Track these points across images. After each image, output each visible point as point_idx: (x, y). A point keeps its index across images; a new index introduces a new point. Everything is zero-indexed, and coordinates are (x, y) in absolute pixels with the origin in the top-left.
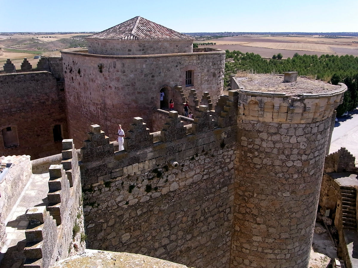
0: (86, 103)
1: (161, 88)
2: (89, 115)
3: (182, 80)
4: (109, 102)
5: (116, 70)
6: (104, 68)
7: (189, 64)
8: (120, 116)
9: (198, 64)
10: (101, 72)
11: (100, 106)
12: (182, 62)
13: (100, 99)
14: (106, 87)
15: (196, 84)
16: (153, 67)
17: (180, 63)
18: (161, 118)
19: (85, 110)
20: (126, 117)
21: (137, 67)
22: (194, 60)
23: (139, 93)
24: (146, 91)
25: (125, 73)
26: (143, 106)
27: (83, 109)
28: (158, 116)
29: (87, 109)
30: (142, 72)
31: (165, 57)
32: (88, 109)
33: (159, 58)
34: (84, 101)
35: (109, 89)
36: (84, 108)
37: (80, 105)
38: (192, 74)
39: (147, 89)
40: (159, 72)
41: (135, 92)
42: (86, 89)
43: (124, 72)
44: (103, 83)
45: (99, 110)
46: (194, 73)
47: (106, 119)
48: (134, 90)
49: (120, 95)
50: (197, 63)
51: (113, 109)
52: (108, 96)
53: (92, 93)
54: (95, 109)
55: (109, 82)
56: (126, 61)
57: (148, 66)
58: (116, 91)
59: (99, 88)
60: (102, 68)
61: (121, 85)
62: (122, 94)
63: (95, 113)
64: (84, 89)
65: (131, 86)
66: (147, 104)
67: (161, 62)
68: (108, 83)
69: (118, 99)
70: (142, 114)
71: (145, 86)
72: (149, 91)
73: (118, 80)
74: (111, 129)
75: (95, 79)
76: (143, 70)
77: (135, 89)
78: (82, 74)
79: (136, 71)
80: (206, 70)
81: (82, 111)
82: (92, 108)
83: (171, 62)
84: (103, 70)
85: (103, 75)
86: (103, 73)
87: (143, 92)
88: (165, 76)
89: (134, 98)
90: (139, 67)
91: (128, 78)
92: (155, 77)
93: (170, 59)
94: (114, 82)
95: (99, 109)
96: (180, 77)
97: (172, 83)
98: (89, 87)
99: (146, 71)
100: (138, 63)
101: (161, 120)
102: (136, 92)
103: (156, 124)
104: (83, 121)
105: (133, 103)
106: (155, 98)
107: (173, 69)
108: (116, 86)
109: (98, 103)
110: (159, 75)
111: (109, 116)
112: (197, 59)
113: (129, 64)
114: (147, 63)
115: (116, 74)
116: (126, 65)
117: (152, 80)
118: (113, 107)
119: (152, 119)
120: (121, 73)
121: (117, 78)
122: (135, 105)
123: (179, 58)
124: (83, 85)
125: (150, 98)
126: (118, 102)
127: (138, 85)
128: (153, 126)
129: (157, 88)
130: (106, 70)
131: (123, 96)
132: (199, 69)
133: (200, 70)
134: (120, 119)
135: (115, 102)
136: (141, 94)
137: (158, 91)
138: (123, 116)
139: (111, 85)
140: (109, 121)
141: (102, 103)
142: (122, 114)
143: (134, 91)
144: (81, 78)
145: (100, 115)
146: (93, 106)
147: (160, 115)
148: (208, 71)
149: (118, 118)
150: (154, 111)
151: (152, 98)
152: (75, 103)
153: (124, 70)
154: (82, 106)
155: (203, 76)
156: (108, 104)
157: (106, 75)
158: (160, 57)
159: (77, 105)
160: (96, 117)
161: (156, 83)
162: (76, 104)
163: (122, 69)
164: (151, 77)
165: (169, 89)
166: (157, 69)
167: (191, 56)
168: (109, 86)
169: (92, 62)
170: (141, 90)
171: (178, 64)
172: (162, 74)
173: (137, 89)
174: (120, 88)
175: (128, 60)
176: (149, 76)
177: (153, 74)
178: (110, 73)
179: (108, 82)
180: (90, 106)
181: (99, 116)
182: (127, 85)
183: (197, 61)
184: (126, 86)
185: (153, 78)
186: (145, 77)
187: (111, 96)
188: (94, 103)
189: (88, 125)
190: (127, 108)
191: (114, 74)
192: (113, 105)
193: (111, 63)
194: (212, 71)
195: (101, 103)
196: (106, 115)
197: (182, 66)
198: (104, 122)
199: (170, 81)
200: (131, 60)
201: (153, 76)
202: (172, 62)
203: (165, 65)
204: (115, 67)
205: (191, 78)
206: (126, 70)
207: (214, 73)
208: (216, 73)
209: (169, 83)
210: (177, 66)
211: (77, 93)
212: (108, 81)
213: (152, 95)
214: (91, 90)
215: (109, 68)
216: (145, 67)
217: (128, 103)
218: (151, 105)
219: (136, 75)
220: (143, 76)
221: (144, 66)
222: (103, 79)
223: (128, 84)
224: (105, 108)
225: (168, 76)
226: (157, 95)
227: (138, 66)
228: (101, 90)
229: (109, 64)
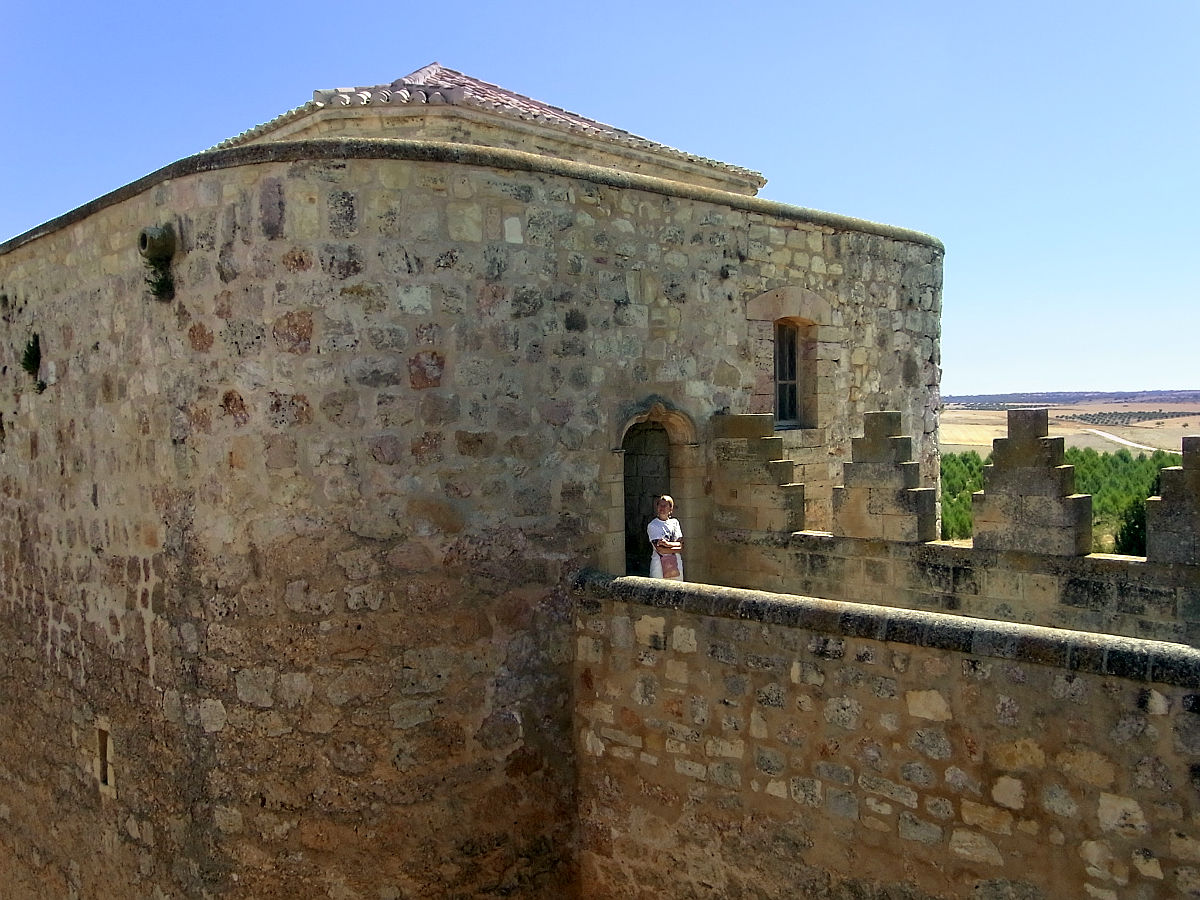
0: (67, 575)
1: (628, 419)
2: (85, 658)
3: (753, 381)
4: (218, 530)
5: (286, 248)
6: (187, 250)
7: (786, 274)
8: (309, 643)
9: (835, 283)
10: (165, 290)
11: (154, 579)
12: (755, 253)
13: (153, 517)
14: (201, 405)
15: (828, 417)
16: (573, 244)
17: (742, 258)
18: (657, 644)
19: (64, 627)
20: (361, 655)
21: (454, 235)
22: (812, 255)
23: (471, 444)
24: (524, 434)
25: (357, 270)
26: (502, 554)
27: (51, 623)
28: (631, 627)
29: (70, 619)
30: (496, 272)
31: (654, 196)
32: (79, 619)
33: (614, 193)
34: (54, 562)
35: (223, 425)
36: (55, 617)
37: (34, 594)
38: (800, 350)
39: (535, 415)
40: (617, 293)
41: (439, 435)
42: (69, 467)
43: (352, 267)
44: (182, 379)
45: (148, 615)
46: (811, 344)
47: (195, 683)
48: (431, 421)
49: (314, 458)
50: (827, 277)
51: (252, 585)
52: (213, 481)
53: (107, 490)
54: (120, 612)
55: (222, 365)
56: (366, 178)
57: (544, 236)
58: (281, 428)
59: (146, 431)
60: (175, 261)
61: (325, 379)
62: (330, 453)
63: (122, 637)
64: (58, 470)
65: (407, 382)
66: (536, 537)
67: (624, 225)
68: (214, 376)
69: (298, 495)
70: (493, 620)
71: (519, 392)
72: (548, 431)
73: (298, 334)
74: (233, 763)
75: (122, 375)
76: (501, 257)
77: (438, 412)
78: (49, 368)
79: (449, 260)
80: (871, 332)
81: (45, 636)
82: (104, 605)
83: (688, 237)
84: (182, 269)
85: (182, 313)
86: (181, 294)
87: (504, 436)
88: (657, 330)
89: (434, 485)
90: (473, 233)
91: (381, 322)
92: (589, 333)
93: (684, 213)
94: (262, 358)
95: (146, 606)
96: (744, 352)
97: (697, 388)
98: (87, 450)
99: (528, 273)
100: (468, 201)
101: (660, 664)
102: (450, 436)
103: (605, 699)
104: (46, 707)
105: (424, 531)
106: (588, 496)
107: (700, 292)
108: (285, 388)
109: (145, 553)
110: (619, 322)
111: (217, 654)
112: (830, 249)
113: (395, 204)
114: (532, 210)
115: (280, 287)
116: (370, 211)
117: (568, 348)
118: (257, 573)
119: (571, 662)
120: (328, 276)
121: (289, 316)
122: (438, 548)
123: (736, 219)
124: (52, 446)
125: (556, 491)
126: (298, 524)
127: (461, 374)
128: (577, 722)
129: (604, 420)
130: (204, 267)
131: (339, 473)
132: (838, 320)
133: (845, 325)
134: (308, 669)
135: (271, 528)
136: (488, 452)
137: (613, 437)
138: (336, 644)
139: (241, 387)
140: (217, 694)
141: (170, 552)
142: (325, 625)
143: (435, 430)
144: (47, 395)
145: (150, 652)
146: (106, 589)
147: (650, 624)
148: (882, 341)
149: (292, 666)
150: (588, 596)
151: (572, 492)
152: (10, 592)
153: (350, 250)
154: (42, 602)
155: (858, 370)
156: (215, 549)
157: (201, 311)
158: (621, 185)
159: (16, 603)
160: (127, 674)
161: (597, 376)
162: (14, 598)
163: (333, 242)
164: (561, 325)
165: (680, 431)
166: (603, 275)
167: (801, 226)
168: (220, 399)
169: (106, 249)
170: (488, 425)
171: (731, 262)
172: (638, 316)
173: (454, 413)
174: (316, 402)
175: (385, 173)
176: (547, 314)
177: (575, 304)
178: (232, 286)
179: (215, 365)
180: (91, 587)
181: (145, 661)
182: (375, 378)
183: (829, 263)
184: (363, 380)
185: (575, 334)
186: (517, 315)
187: (240, 474)
188: (116, 563)
189: (75, 734)
190: (374, 569)
191: (269, 287)
192: (253, 553)
193: (245, 197)
194: (899, 341)
195: (160, 549)
196: (193, 648)
197: (751, 281)
198: (176, 702)
199: (683, 372)
200: (406, 167)
201: (575, 323)
202: (697, 238)
203: (653, 252)
204: (273, 231)
205: (793, 375)
206: (368, 249)
207: (909, 356)
208: (919, 363)
209: (677, 387)
210: (724, 275)
211: (20, 518)
212: (219, 350)
213: (568, 467)
214: (102, 463)
215: (229, 244)
216: (519, 240)
217: (385, 528)
218: (563, 549)
219: (452, 294)
220: (505, 309)
221: (513, 230)
222: (179, 344)
223: (386, 364)
224: (187, 584)
225: (673, 337)
226: (602, 471)
227: (469, 225)
228: (164, 449)
229: (232, 210)
